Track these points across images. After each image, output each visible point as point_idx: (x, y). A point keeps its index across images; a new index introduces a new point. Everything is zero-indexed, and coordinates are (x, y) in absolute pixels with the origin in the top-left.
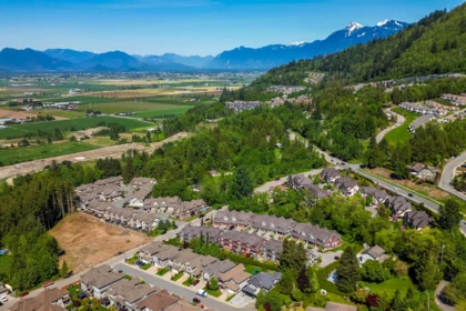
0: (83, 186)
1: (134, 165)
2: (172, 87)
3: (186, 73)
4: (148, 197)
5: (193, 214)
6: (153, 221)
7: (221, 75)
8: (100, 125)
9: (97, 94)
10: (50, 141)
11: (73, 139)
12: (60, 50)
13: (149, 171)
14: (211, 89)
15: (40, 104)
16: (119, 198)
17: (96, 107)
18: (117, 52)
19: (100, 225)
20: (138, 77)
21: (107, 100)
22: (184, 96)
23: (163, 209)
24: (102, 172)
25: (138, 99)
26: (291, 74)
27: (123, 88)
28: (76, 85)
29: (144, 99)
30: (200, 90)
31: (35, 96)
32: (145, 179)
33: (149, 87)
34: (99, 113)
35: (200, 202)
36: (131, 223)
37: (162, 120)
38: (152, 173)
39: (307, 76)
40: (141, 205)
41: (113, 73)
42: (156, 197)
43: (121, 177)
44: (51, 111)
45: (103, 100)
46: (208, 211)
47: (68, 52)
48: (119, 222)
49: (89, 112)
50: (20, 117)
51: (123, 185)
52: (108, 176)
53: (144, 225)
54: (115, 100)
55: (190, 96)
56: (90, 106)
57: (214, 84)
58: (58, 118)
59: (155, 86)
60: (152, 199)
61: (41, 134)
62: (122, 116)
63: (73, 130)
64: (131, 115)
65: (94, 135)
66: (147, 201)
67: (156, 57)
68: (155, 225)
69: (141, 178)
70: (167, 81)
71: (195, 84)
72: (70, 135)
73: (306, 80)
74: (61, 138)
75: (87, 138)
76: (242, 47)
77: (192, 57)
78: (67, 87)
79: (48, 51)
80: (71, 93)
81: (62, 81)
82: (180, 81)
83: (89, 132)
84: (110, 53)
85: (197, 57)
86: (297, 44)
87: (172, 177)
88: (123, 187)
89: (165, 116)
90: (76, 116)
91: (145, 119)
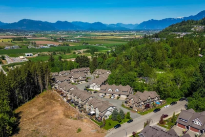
0: (64, 72)
1: (98, 61)
2: (119, 36)
3: (126, 31)
4: (104, 83)
5: (147, 106)
6: (107, 110)
7: (142, 31)
8: (87, 48)
9: (88, 37)
10: (65, 53)
11: (74, 53)
12: (77, 22)
13: (107, 66)
14: (137, 37)
15: (66, 40)
16: (84, 82)
17: (87, 42)
18: (98, 23)
19: (62, 104)
20: (106, 32)
21: (92, 40)
22: (125, 39)
23: (117, 96)
24: (78, 64)
25: (105, 40)
26: (183, 26)
27: (99, 36)
28: (81, 34)
29: (107, 40)
30: (133, 37)
31: (65, 37)
32: (104, 71)
33: (110, 35)
34: (88, 44)
35: (154, 94)
36: (87, 107)
37: (115, 47)
38: (109, 67)
39: (193, 27)
40: (98, 89)
41: (96, 31)
42: (111, 84)
43: (88, 68)
44: (69, 43)
45: (90, 39)
46: (162, 105)
47: (80, 22)
48: (76, 104)
49: (83, 43)
50: (56, 44)
51: (89, 74)
52: (81, 67)
53: (98, 112)
54: (95, 40)
55: (128, 39)
56: (85, 41)
57: (139, 35)
58: (70, 45)
59: (112, 35)
60: (107, 85)
61: (62, 50)
62: (97, 45)
63: (75, 49)
64: (101, 45)
65: (84, 52)
66: (104, 87)
67: (114, 24)
68: (108, 113)
69: (101, 70)
70: (117, 33)
71: (130, 35)
72: (73, 51)
73: (193, 29)
74: (70, 53)
75: (80, 53)
76: (152, 20)
77: (129, 25)
78: (77, 35)
79: (73, 22)
80: (78, 37)
81: (76, 33)
82: (123, 34)
83: (82, 51)
84: (96, 23)
85: (131, 25)
86: (180, 17)
87: (124, 69)
88: (89, 75)
89: (116, 46)
90: (78, 45)
91: (107, 47)
